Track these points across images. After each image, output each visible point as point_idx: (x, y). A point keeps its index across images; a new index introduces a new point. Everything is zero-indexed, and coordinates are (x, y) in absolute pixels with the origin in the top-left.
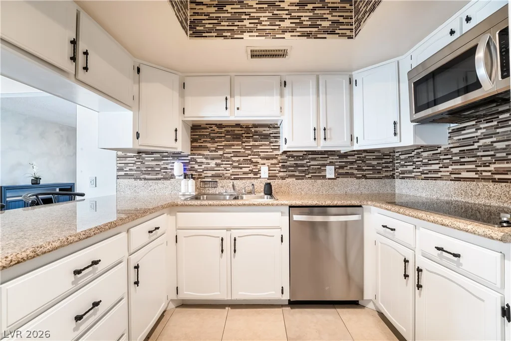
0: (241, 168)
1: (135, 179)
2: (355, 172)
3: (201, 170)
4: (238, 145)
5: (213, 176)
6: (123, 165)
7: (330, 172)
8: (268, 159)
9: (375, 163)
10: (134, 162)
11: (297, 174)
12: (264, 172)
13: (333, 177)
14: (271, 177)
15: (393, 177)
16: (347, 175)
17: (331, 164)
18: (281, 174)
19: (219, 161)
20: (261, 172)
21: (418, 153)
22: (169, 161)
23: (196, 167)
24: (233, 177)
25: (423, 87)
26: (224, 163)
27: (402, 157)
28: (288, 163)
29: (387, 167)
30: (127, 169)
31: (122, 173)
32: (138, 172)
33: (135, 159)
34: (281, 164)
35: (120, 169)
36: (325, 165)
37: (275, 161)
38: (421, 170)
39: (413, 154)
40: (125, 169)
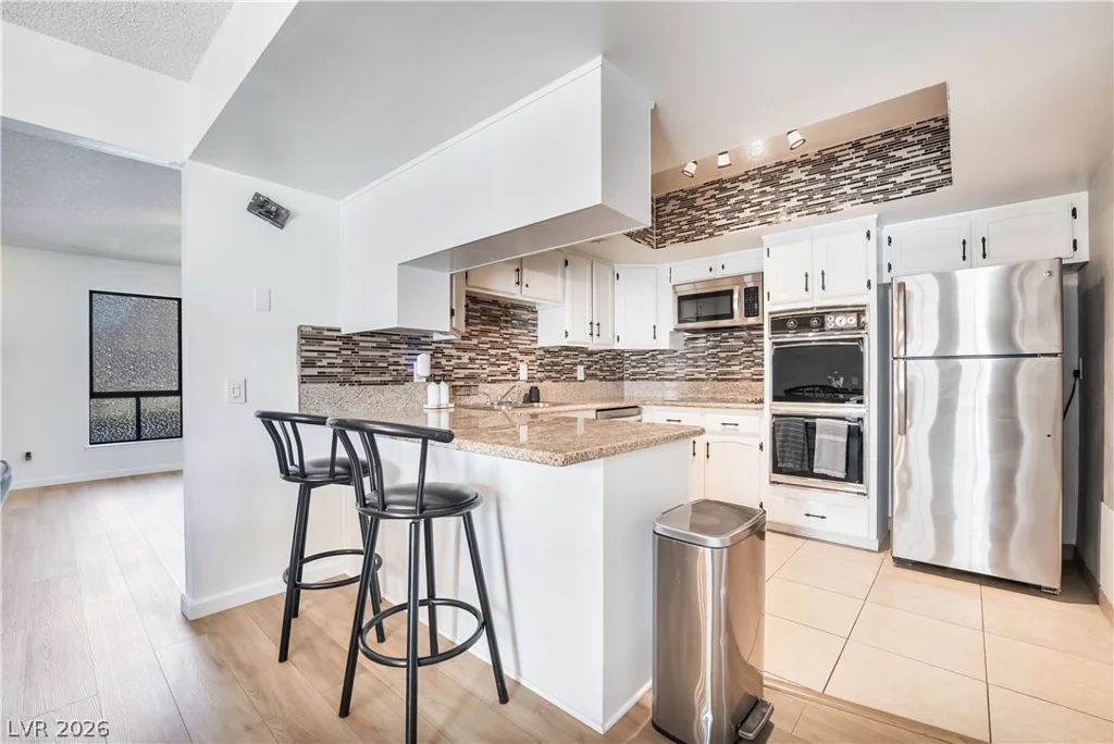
0: (499, 366)
1: (342, 383)
2: (599, 373)
3: (451, 368)
4: (495, 332)
5: (466, 377)
6: (316, 354)
7: (580, 372)
8: (527, 354)
9: (611, 363)
10: (337, 349)
11: (553, 374)
12: (523, 374)
13: (583, 378)
14: (531, 379)
15: (622, 379)
16: (593, 376)
17: (581, 363)
18: (539, 375)
19: (473, 355)
20: (520, 372)
21: (653, 355)
22: (403, 351)
23: (444, 362)
24: (490, 379)
25: (686, 304)
26: (479, 357)
27: (633, 358)
28: (545, 361)
29: (619, 368)
30: (325, 362)
31: (314, 371)
32: (346, 370)
33: (341, 343)
34: (539, 362)
35: (307, 363)
36: (575, 365)
37: (533, 357)
38: (656, 371)
39: (647, 356)
40: (319, 364)
